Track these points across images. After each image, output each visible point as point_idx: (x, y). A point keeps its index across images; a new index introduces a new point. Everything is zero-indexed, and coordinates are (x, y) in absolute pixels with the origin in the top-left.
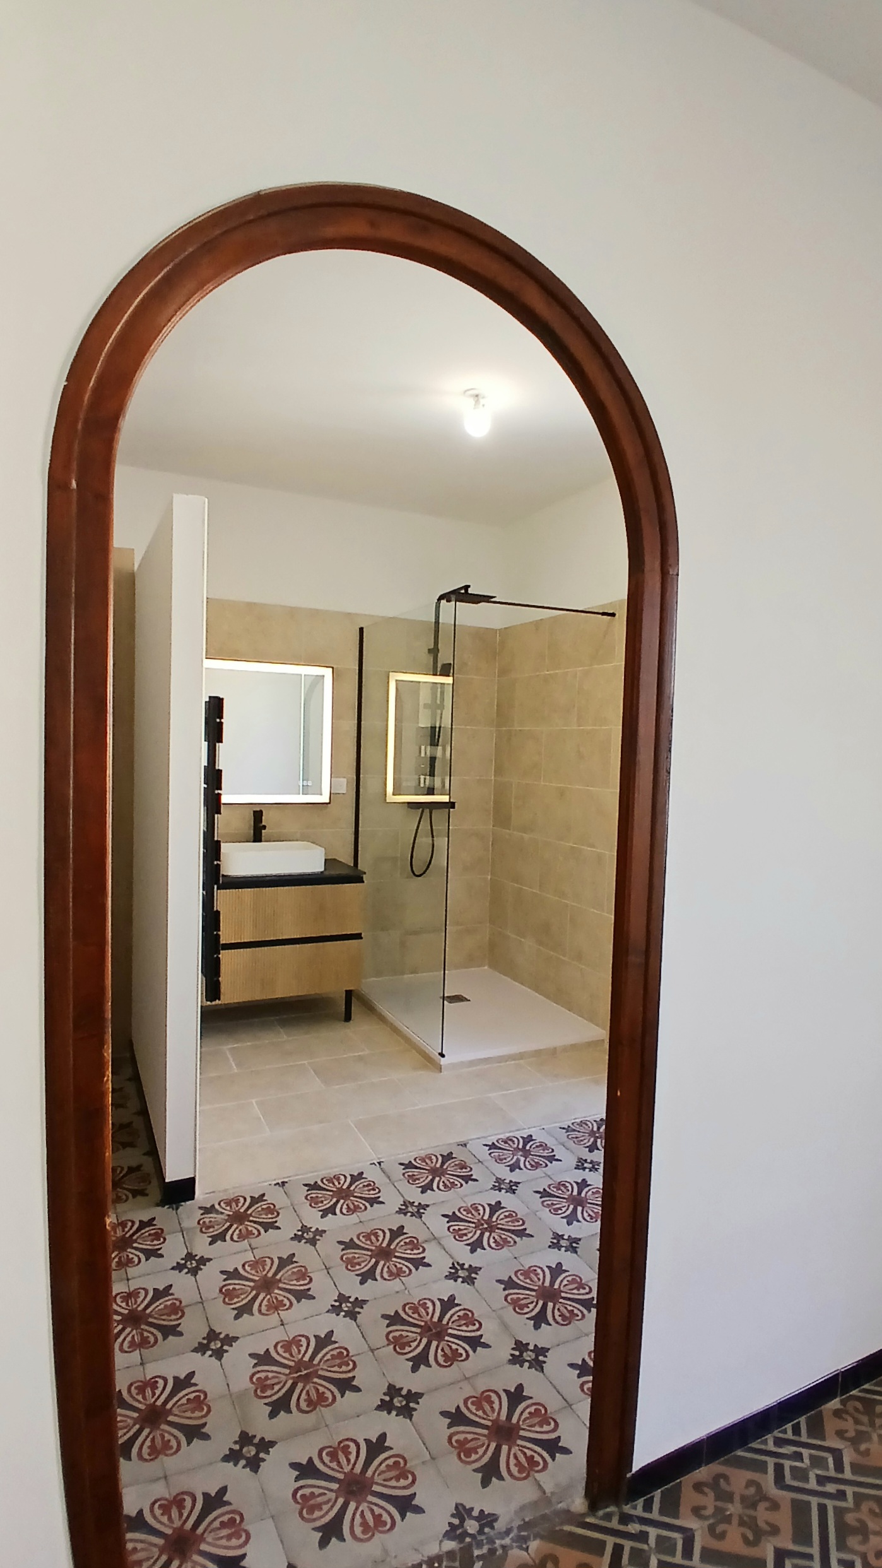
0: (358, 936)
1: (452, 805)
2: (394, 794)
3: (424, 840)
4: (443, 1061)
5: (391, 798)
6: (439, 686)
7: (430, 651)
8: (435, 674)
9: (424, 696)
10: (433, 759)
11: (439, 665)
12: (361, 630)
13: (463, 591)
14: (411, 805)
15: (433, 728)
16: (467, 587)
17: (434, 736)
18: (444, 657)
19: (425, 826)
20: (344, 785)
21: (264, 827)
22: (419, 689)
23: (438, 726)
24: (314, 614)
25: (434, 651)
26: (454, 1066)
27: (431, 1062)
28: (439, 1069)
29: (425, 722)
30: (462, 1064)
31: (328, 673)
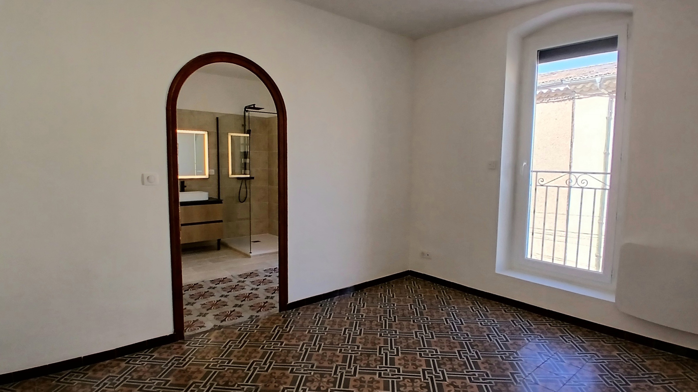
0: (221, 221)
1: (251, 178)
2: (232, 174)
3: (243, 190)
4: (251, 254)
5: (231, 176)
6: (246, 137)
7: (243, 125)
8: (245, 133)
9: (242, 141)
10: (245, 164)
11: (246, 131)
12: (217, 118)
13: (253, 106)
14: (238, 178)
15: (245, 152)
16: (254, 105)
17: (245, 155)
18: (247, 128)
19: (243, 186)
20: (213, 172)
21: (186, 186)
22: (240, 138)
23: (247, 151)
24: (199, 113)
25: (244, 126)
26: (254, 256)
27: (247, 256)
28: (250, 257)
29: (242, 150)
30: (257, 255)
31: (206, 133)
